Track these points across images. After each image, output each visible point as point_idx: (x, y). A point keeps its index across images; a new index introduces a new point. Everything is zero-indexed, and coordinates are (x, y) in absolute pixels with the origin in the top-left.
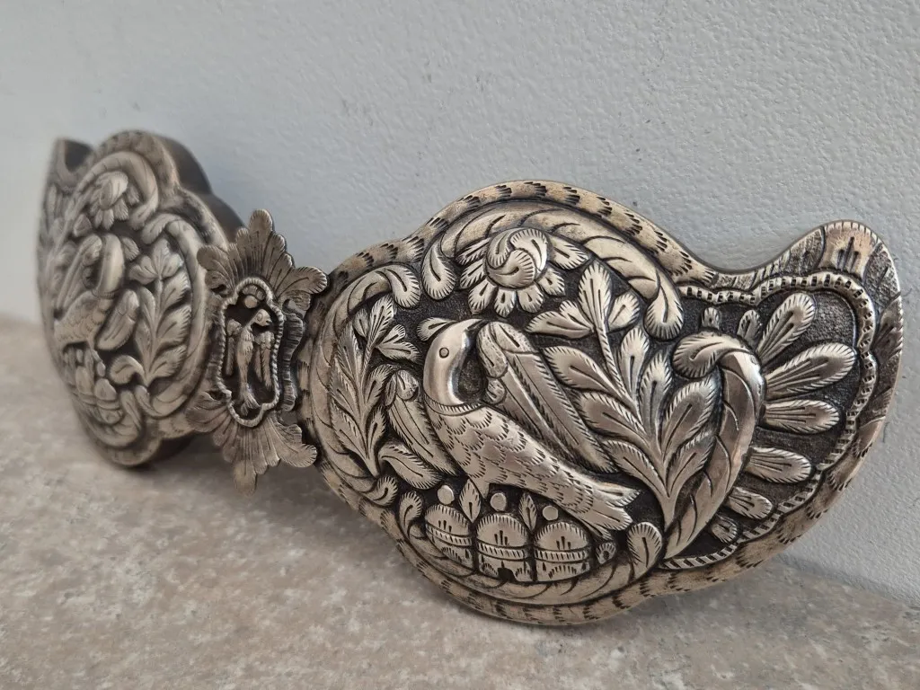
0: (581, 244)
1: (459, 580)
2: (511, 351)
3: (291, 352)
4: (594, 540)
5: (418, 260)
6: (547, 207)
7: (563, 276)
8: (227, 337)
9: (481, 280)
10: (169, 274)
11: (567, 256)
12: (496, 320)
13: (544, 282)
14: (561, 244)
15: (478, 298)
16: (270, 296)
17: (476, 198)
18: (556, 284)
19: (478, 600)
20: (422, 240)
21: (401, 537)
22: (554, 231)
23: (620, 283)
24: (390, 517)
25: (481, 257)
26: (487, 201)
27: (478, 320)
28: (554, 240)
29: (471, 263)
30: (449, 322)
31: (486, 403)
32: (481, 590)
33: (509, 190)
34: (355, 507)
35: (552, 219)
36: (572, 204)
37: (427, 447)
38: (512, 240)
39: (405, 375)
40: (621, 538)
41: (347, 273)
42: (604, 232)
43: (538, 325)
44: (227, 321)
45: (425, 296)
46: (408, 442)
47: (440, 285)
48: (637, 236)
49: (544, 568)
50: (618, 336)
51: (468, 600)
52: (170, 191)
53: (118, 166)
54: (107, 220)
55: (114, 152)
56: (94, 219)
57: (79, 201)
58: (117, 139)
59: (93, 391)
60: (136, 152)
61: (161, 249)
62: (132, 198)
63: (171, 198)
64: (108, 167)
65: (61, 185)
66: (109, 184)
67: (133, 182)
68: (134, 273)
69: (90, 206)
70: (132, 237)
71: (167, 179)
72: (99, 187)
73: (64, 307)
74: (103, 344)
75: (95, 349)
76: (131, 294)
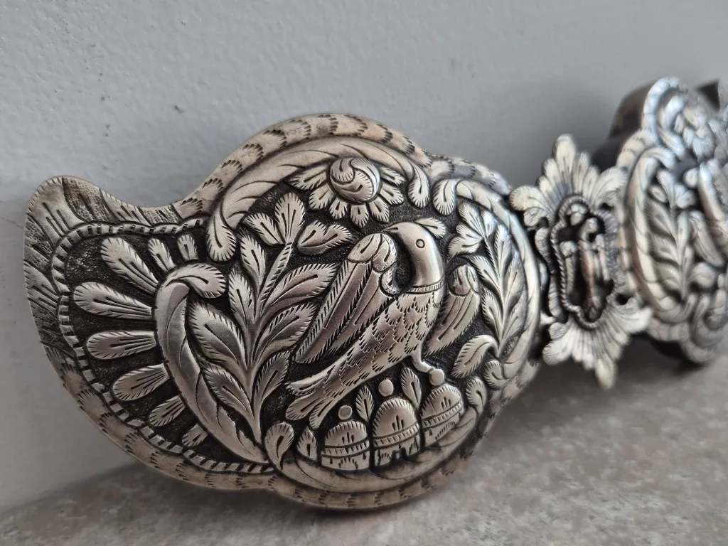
3: (612, 244)
5: (657, 141)
8: (564, 260)
10: (491, 230)
15: (697, 149)
16: (590, 205)
20: (649, 128)
24: (686, 327)
25: (685, 126)
29: (683, 131)
30: (697, 170)
37: (713, 255)
39: (694, 215)
44: (558, 247)
45: (676, 159)
46: (704, 258)
52: (425, 160)
53: (327, 156)
54: (380, 210)
55: (286, 147)
56: (347, 221)
57: (258, 221)
58: (278, 132)
59: (419, 414)
60: (339, 136)
61: (468, 212)
62: (393, 178)
63: (433, 166)
64: (305, 163)
65: (141, 230)
66: (357, 172)
67: (379, 164)
68: (456, 248)
69: (316, 211)
70: (425, 216)
71: (412, 149)
72: (315, 188)
73: (332, 347)
74: (437, 345)
75: (423, 358)
76: (467, 269)
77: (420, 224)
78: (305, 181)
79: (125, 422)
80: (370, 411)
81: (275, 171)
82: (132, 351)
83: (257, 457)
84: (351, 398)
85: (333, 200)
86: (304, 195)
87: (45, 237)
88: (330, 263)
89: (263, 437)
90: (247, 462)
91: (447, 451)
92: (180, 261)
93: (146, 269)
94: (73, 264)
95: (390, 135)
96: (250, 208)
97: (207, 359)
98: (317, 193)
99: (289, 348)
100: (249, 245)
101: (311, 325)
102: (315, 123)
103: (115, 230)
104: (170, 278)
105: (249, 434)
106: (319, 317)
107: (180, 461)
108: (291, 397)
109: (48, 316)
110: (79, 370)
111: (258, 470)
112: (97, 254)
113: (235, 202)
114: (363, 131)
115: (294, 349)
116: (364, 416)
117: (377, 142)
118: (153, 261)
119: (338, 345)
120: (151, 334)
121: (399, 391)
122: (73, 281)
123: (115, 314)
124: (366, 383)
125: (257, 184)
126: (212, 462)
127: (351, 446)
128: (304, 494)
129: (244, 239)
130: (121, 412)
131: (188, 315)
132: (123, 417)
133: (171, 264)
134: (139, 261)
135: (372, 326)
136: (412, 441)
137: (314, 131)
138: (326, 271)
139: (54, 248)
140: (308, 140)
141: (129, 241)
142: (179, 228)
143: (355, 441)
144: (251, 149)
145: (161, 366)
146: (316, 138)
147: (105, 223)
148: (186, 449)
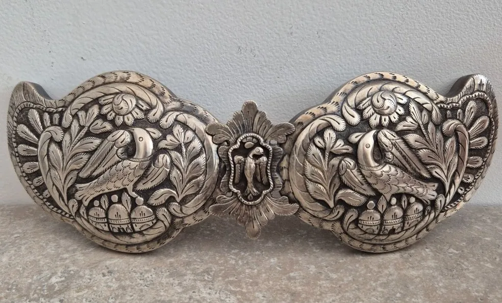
0: (404, 94)
1: (369, 242)
2: (393, 140)
3: (276, 163)
4: (425, 206)
5: (339, 111)
6: (386, 82)
7: (402, 107)
8: (235, 164)
9: (373, 114)
10: (189, 141)
11: (402, 99)
12: (383, 129)
13: (398, 111)
14: (399, 96)
15: (374, 121)
16: (262, 140)
17: (356, 82)
18: (401, 111)
19: (375, 248)
20: (337, 102)
21: (342, 231)
22: (393, 91)
23: (421, 107)
24: (338, 225)
25: (369, 105)
26: (361, 83)
27: (375, 131)
28: (395, 94)
29: (365, 108)
30: (364, 133)
31: (387, 163)
32: (378, 243)
33: (369, 77)
34: (317, 226)
35: (391, 87)
36: (394, 80)
37: (363, 187)
38: (383, 96)
39: (348, 160)
40: (433, 202)
41: (302, 123)
42: (409, 89)
43: (400, 127)
44: (233, 157)
45: (348, 124)
46: (353, 187)
47: (355, 119)
48: (420, 89)
49: (408, 223)
50: (426, 126)
51: (371, 249)
52: (168, 100)
53: (118, 91)
54: (129, 120)
55: (104, 84)
56: (112, 122)
57: (81, 114)
58: (103, 77)
59: (129, 215)
60: (128, 82)
61: (178, 129)
62: (143, 106)
63: (170, 104)
64: (107, 93)
65: (43, 108)
66: (123, 101)
67: (138, 98)
68: (162, 144)
69: (103, 115)
70: (151, 127)
71: (163, 94)
72: (106, 105)
73: (93, 174)
74: (141, 187)
75: (133, 191)
76: (164, 156)
77: (147, 131)
78: (104, 101)
79: (27, 181)
80: (107, 207)
81: (94, 94)
82: (29, 155)
83: (67, 211)
84: (99, 198)
85: (111, 111)
86: (101, 107)
87: (14, 104)
88: (100, 138)
89: (68, 203)
90: (64, 211)
91: (148, 238)
92: (52, 124)
93: (40, 124)
94: (20, 116)
95: (154, 86)
96: (81, 108)
97: (52, 165)
98: (106, 107)
99: (78, 170)
100: (75, 123)
101: (87, 163)
102: (120, 75)
103: (35, 106)
104: (47, 130)
105: (63, 200)
106: (90, 160)
107: (42, 202)
108: (77, 191)
109: (10, 134)
110: (16, 157)
111: (67, 215)
112: (27, 114)
113: (77, 104)
114: (141, 82)
115: (80, 170)
116: (104, 207)
117: (146, 88)
118: (43, 121)
119: (95, 174)
120: (36, 150)
121: (120, 201)
122: (18, 123)
123: (26, 139)
124: (106, 193)
125: (86, 99)
126: (52, 206)
127: (99, 218)
128: (85, 232)
129: (74, 120)
130: (25, 177)
131: (49, 146)
132: (26, 178)
133: (49, 124)
134: (38, 120)
135: (109, 170)
136: (126, 226)
137: (118, 79)
138: (97, 141)
139: (16, 109)
140: (114, 82)
141: (38, 112)
142: (55, 111)
143: (100, 217)
144: (90, 83)
145: (37, 163)
146: (118, 82)
147: (33, 103)
148: (44, 198)
